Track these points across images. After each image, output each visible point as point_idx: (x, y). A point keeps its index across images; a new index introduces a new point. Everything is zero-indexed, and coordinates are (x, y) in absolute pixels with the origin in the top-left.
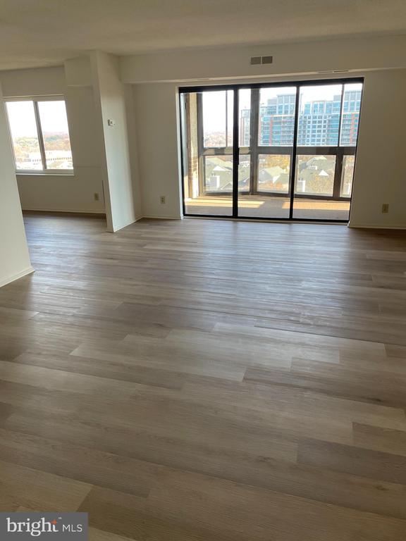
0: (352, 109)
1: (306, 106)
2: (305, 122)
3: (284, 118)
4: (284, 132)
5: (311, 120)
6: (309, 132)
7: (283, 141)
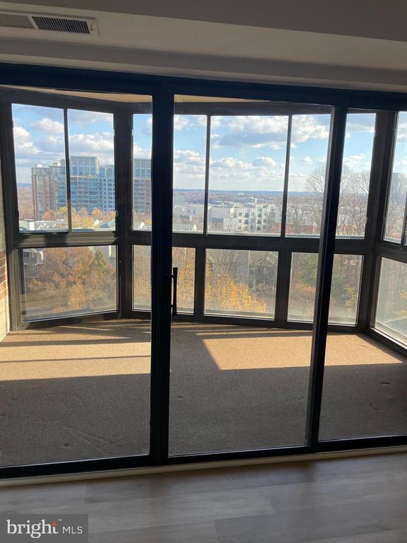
0: (143, 176)
1: (101, 169)
2: (101, 184)
3: (80, 179)
4: (80, 192)
5: (107, 183)
6: (105, 194)
7: (80, 201)
